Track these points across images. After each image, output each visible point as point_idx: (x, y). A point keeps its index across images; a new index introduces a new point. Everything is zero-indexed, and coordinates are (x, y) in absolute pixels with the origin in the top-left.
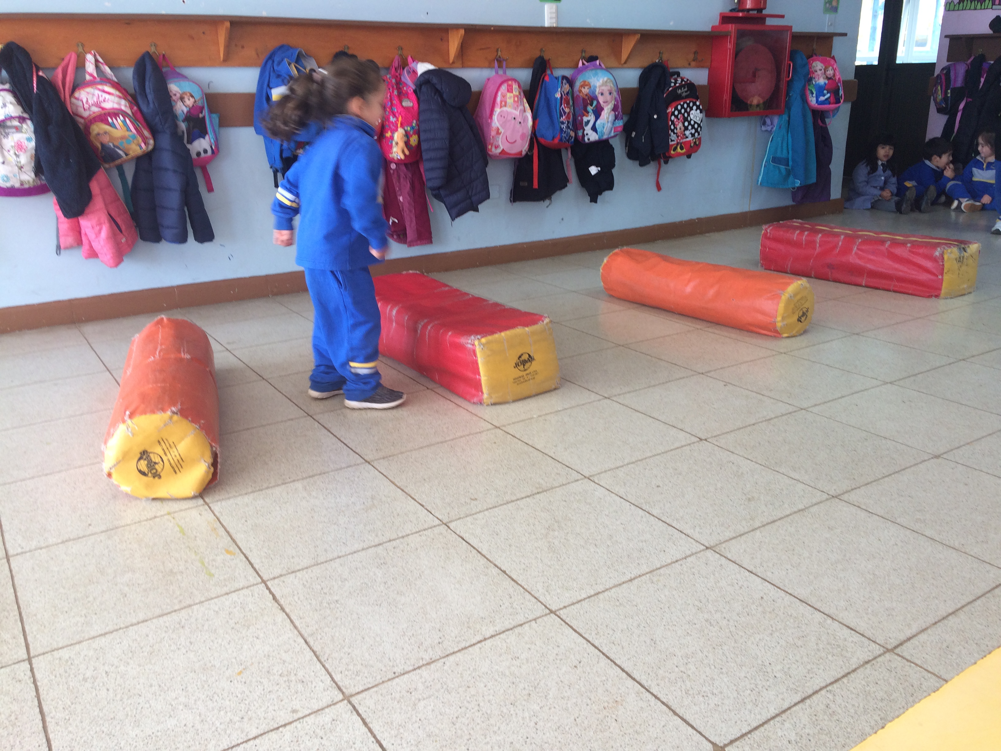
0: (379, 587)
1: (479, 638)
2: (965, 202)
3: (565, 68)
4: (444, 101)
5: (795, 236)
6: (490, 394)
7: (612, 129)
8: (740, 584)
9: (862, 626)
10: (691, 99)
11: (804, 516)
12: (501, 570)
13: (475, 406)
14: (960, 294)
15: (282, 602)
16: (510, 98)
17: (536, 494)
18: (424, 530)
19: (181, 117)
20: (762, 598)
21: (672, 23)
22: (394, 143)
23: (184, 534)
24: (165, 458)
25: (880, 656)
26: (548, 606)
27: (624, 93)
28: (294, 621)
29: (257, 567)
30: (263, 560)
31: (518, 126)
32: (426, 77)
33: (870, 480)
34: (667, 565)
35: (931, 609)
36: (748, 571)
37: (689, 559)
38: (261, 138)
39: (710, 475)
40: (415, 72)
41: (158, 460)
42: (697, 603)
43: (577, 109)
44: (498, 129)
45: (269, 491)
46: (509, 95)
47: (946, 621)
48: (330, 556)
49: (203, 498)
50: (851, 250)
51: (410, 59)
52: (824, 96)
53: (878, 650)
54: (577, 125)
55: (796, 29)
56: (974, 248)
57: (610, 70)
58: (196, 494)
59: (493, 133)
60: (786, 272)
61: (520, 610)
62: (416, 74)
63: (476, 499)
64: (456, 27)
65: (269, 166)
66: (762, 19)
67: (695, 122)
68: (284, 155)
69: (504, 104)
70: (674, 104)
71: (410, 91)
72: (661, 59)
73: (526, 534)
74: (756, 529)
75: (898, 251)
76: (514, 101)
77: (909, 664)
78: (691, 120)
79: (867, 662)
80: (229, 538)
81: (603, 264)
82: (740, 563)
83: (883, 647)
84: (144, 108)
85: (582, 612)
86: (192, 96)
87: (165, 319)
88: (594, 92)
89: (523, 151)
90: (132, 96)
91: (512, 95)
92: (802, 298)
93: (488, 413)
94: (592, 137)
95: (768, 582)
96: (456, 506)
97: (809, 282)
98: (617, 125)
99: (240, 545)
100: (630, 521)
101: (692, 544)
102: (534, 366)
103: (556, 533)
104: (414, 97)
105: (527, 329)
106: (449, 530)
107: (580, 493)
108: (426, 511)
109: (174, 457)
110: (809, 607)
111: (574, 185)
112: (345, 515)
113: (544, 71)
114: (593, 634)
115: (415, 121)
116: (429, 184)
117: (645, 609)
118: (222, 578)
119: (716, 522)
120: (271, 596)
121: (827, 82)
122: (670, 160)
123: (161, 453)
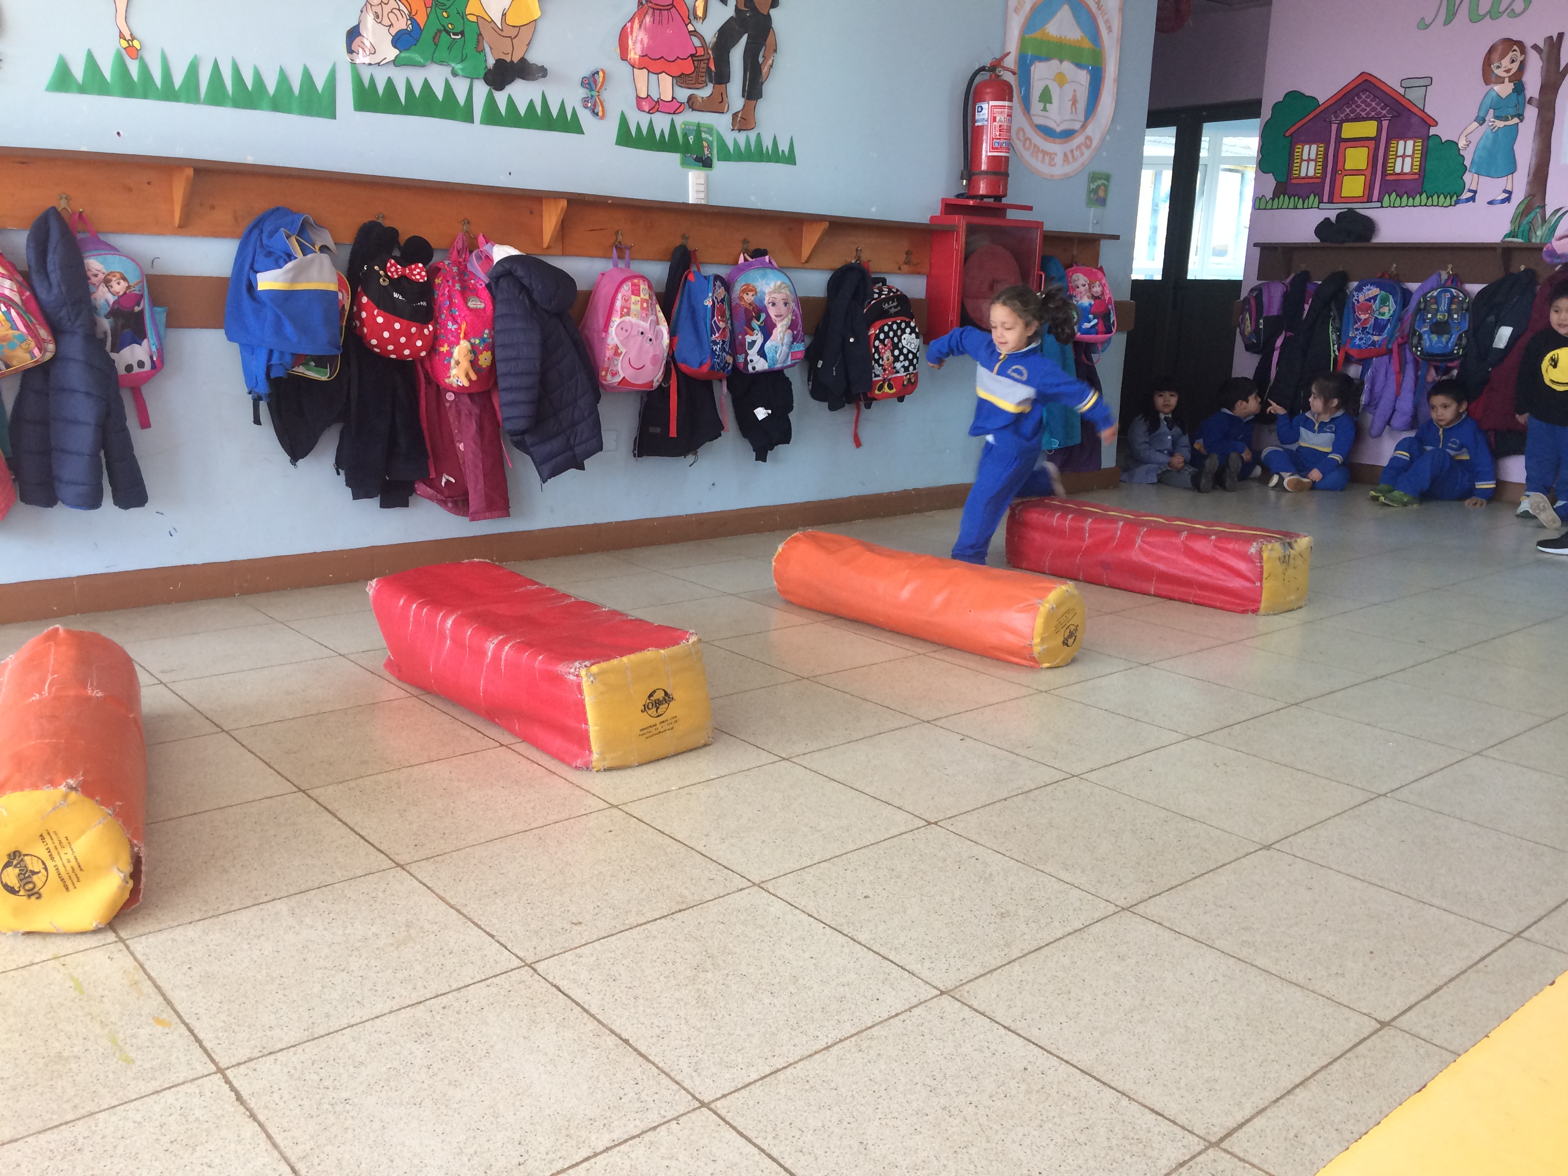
0: (418, 1073)
1: (585, 1153)
2: (1288, 478)
3: (718, 264)
4: (533, 302)
5: (1055, 520)
6: (601, 754)
7: (788, 356)
8: (993, 1047)
9: (1172, 1109)
10: (904, 318)
11: (1082, 939)
12: (621, 1038)
13: (578, 772)
14: (1286, 608)
15: (252, 1103)
16: (635, 303)
17: (676, 912)
18: (495, 976)
19: (104, 310)
20: (1025, 1069)
21: (874, 209)
22: (453, 362)
23: (82, 992)
24: (50, 865)
25: (1200, 1153)
26: (697, 1095)
27: (805, 303)
28: (273, 1135)
29: (208, 1045)
30: (220, 1035)
31: (649, 344)
32: (507, 266)
33: (1174, 883)
34: (881, 1022)
35: (1269, 1078)
36: (1004, 1027)
37: (915, 1011)
38: (235, 347)
39: (943, 878)
40: (489, 258)
41: (36, 866)
42: (929, 1081)
43: (736, 324)
44: (617, 348)
45: (231, 917)
46: (634, 298)
47: (1291, 1097)
48: (335, 1025)
49: (115, 931)
50: (1133, 543)
51: (481, 239)
52: (1089, 322)
53: (1197, 1145)
54: (736, 347)
55: (1050, 226)
56: (1303, 542)
57: (785, 271)
58: (100, 926)
59: (609, 353)
60: (1044, 573)
61: (652, 1105)
62: (492, 261)
63: (580, 923)
64: (556, 196)
65: (246, 390)
66: (1000, 211)
67: (909, 351)
68: (272, 376)
69: (626, 311)
70: (879, 324)
71: (481, 286)
72: (859, 258)
73: (662, 978)
74: (1014, 961)
75: (1200, 546)
76: (642, 308)
77: (1242, 1164)
78: (903, 347)
79: (1182, 1165)
80: (161, 999)
81: (777, 554)
82: (991, 1015)
83: (1205, 1140)
84: (43, 294)
85: (751, 1103)
86: (124, 279)
87: (61, 631)
88: (762, 300)
89: (655, 380)
90: (22, 273)
91: (638, 298)
92: (1068, 611)
93: (598, 783)
94: (760, 365)
95: (1034, 1043)
96: (548, 935)
97: (1076, 587)
98: (796, 350)
99: (180, 1009)
100: (825, 952)
101: (919, 987)
102: (672, 710)
103: (710, 975)
104: (486, 294)
105: (662, 651)
106: (536, 976)
107: (746, 910)
108: (498, 945)
109: (65, 862)
110: (1095, 1082)
111: (731, 435)
112: (361, 956)
113: (687, 267)
114: (770, 1138)
115: (487, 331)
116: (508, 426)
117: (850, 1093)
118: (147, 1065)
119: (954, 951)
120: (233, 1094)
121: (1093, 302)
122: (874, 403)
123: (45, 856)
